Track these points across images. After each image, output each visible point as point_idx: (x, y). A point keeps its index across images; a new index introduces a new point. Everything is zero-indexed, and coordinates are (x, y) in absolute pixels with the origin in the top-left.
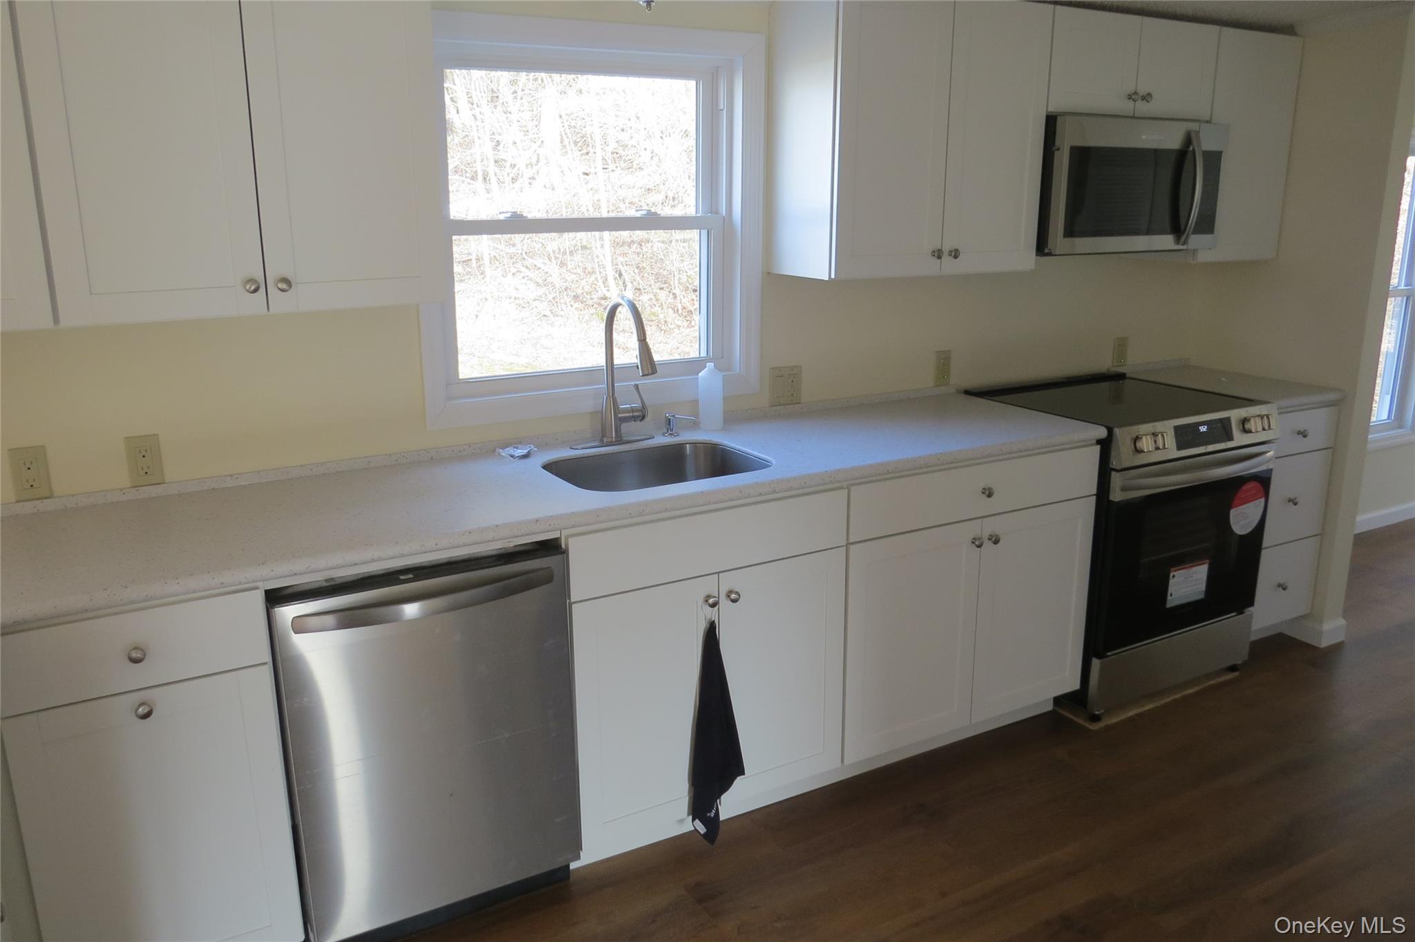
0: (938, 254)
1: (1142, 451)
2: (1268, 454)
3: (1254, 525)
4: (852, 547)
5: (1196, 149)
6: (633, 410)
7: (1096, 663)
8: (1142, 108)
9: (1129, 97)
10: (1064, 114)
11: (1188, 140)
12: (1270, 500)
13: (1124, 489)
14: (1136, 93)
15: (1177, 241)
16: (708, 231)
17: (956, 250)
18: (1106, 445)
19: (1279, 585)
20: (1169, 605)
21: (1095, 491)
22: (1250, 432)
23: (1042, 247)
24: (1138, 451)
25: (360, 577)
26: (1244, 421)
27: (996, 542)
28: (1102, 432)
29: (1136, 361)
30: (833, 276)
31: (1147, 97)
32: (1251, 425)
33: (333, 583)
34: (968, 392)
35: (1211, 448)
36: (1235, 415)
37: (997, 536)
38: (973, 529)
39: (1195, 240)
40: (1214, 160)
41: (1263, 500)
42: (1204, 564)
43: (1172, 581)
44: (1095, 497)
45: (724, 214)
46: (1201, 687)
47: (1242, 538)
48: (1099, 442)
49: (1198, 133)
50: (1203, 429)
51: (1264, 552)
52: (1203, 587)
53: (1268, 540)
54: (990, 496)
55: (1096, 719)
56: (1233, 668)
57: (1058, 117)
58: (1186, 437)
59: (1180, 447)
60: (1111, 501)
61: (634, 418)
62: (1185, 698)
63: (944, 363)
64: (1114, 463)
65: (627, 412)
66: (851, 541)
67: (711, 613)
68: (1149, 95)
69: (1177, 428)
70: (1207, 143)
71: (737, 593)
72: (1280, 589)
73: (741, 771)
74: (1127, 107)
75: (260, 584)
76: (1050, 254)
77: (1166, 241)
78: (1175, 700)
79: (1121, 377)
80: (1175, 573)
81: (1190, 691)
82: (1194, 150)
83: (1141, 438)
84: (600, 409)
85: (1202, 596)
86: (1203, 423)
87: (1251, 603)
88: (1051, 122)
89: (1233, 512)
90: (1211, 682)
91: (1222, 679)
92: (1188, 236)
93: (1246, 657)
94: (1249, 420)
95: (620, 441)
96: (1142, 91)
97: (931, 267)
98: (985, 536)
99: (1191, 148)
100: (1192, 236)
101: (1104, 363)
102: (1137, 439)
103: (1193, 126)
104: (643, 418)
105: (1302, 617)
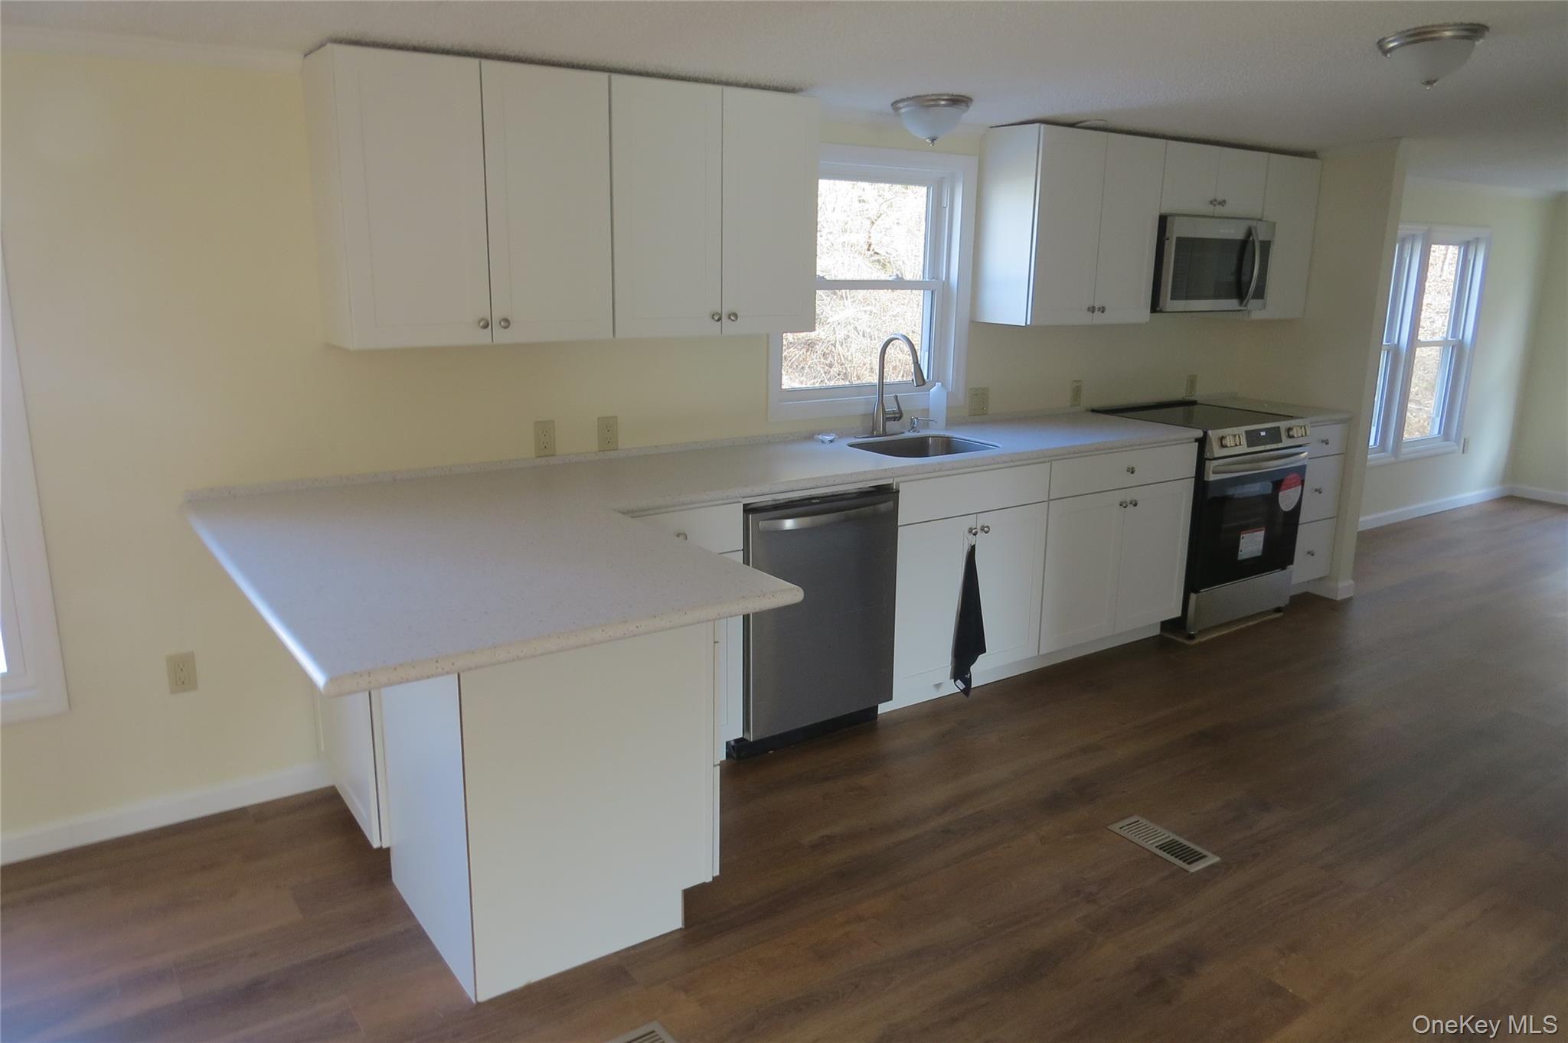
0: (1092, 309)
1: (1227, 447)
2: (1302, 455)
3: (1295, 504)
4: (1051, 503)
5: (1255, 239)
6: (894, 413)
7: (1193, 597)
8: (1219, 210)
9: (1211, 203)
10: (1173, 215)
11: (1249, 233)
12: (1305, 486)
13: (1214, 473)
14: (1216, 200)
15: (1241, 304)
16: (932, 292)
17: (1103, 307)
18: (1202, 442)
19: (1309, 553)
20: (1239, 558)
21: (1194, 474)
22: (1293, 437)
23: (1155, 307)
24: (1223, 446)
25: (787, 500)
26: (1289, 430)
27: (1135, 505)
28: (1199, 434)
29: (1200, 393)
30: (1028, 323)
31: (1223, 203)
32: (1294, 433)
33: (778, 502)
34: (1093, 411)
35: (1268, 447)
36: (1283, 425)
37: (1135, 501)
38: (1120, 496)
39: (1253, 304)
40: (1266, 246)
41: (1300, 487)
42: (1261, 530)
43: (1242, 541)
44: (1194, 479)
45: (944, 279)
46: (1258, 621)
47: (1286, 513)
48: (1197, 440)
49: (1256, 228)
50: (1263, 434)
51: (1300, 527)
52: (1261, 547)
53: (1302, 519)
54: (1132, 472)
55: (1191, 637)
56: (1278, 610)
57: (1169, 218)
58: (1253, 438)
59: (1249, 445)
60: (1206, 481)
61: (895, 419)
62: (1249, 628)
63: (1077, 391)
64: (1208, 455)
65: (891, 414)
66: (1051, 498)
67: (972, 539)
68: (1224, 201)
69: (1246, 432)
70: (1261, 235)
71: (988, 527)
72: (1309, 555)
73: (984, 651)
74: (1209, 209)
75: (740, 500)
76: (1161, 311)
77: (1232, 304)
78: (1242, 629)
79: (1194, 403)
80: (1244, 535)
81: (1251, 624)
82: (1253, 240)
83: (1226, 437)
84: (872, 412)
85: (1260, 554)
86: (1262, 430)
87: (1291, 563)
88: (1163, 220)
89: (1280, 494)
90: (1265, 619)
91: (1271, 617)
92: (1248, 301)
93: (1287, 602)
94: (1292, 429)
95: (885, 434)
96: (1220, 198)
97: (1087, 319)
98: (1128, 501)
99: (1251, 239)
100: (1251, 301)
101: (1180, 394)
102: (1222, 438)
103: (1253, 224)
104: (900, 418)
105: (1320, 579)
